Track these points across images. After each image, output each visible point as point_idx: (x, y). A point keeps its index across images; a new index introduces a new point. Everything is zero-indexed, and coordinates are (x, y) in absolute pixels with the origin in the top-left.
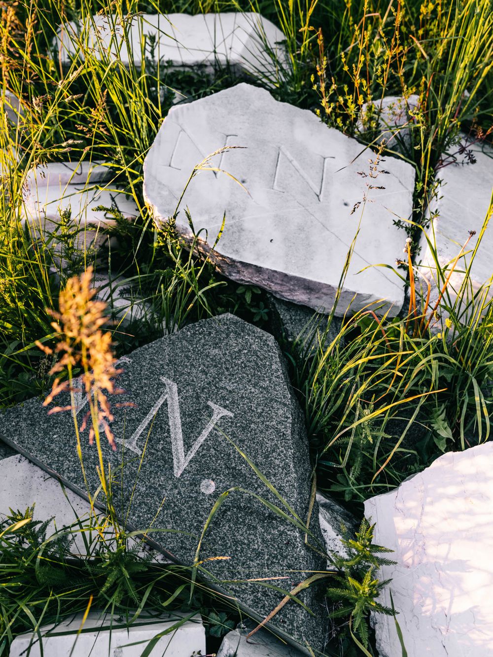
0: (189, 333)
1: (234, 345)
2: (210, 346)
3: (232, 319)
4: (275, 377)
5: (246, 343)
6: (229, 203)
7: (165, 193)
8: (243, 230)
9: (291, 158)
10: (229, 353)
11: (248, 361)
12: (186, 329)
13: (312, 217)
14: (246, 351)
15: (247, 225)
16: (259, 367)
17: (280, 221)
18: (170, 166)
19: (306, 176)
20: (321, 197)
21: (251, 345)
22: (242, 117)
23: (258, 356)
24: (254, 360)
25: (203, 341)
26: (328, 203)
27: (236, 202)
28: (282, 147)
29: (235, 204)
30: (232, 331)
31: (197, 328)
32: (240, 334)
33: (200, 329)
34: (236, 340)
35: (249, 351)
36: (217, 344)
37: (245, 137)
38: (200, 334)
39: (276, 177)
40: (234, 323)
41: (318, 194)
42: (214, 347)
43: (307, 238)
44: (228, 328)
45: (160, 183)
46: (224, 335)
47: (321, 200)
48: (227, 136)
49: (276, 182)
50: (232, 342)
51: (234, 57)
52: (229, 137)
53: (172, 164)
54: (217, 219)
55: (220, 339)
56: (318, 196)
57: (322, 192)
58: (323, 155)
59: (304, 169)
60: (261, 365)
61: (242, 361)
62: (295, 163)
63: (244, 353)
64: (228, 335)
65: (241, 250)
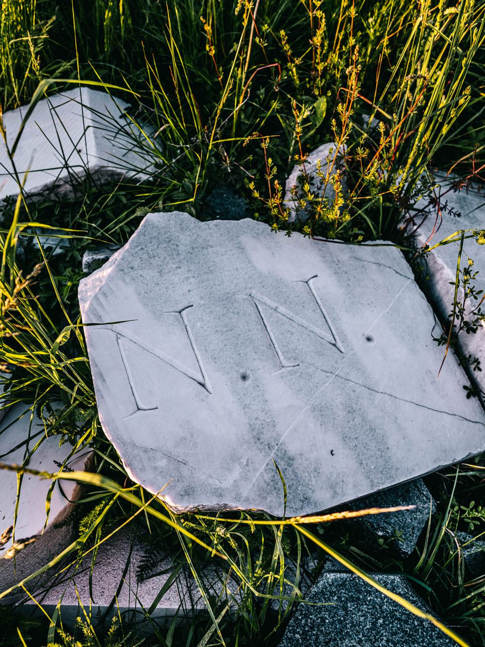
0: (297, 636)
1: (362, 619)
2: (335, 639)
3: (336, 580)
4: (437, 638)
5: (374, 607)
6: (250, 425)
7: (162, 463)
8: (293, 460)
9: (274, 305)
10: (363, 636)
11: (392, 635)
12: (289, 631)
13: (351, 384)
14: (381, 621)
15: (293, 448)
16: (410, 636)
17: (321, 412)
18: (139, 409)
19: (305, 323)
20: (339, 344)
21: (381, 608)
22: (179, 271)
23: (399, 620)
24: (399, 629)
25: (321, 638)
26: (352, 349)
27: (257, 418)
28: (254, 292)
29: (258, 421)
30: (347, 599)
31: (303, 621)
32: (358, 598)
33: (306, 621)
34: (359, 610)
35: (384, 618)
36: (342, 631)
37: (203, 302)
38: (312, 628)
39: (276, 346)
40: (341, 585)
41: (333, 342)
42: (340, 639)
43: (364, 419)
44: (339, 598)
45: (146, 451)
46: (341, 612)
47: (342, 349)
48: (180, 312)
49: (280, 354)
50: (358, 617)
51: (93, 163)
52: (184, 313)
53: (141, 406)
54: (252, 463)
55: (340, 622)
56: (334, 345)
57: (336, 337)
58: (303, 279)
59: (297, 314)
60: (410, 630)
61: (385, 638)
62: (282, 309)
63: (381, 625)
64: (345, 609)
65: (310, 494)
